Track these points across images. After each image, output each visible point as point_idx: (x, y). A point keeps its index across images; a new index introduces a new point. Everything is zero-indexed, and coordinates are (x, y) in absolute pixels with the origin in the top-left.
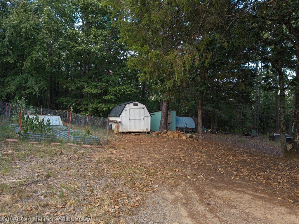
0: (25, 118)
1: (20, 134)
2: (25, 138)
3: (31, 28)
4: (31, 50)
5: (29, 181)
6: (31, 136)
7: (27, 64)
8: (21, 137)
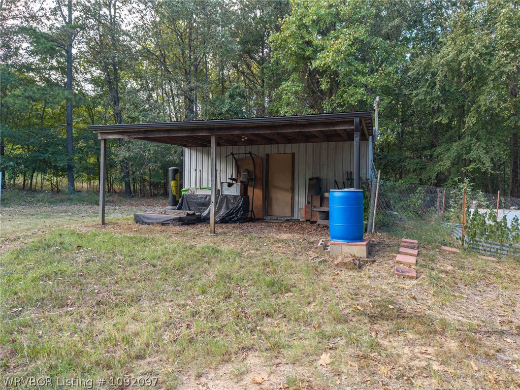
0: (472, 214)
1: (463, 241)
2: (473, 249)
3: (477, 55)
4: (477, 94)
5: (485, 326)
6: (483, 246)
7: (470, 120)
8: (466, 245)
